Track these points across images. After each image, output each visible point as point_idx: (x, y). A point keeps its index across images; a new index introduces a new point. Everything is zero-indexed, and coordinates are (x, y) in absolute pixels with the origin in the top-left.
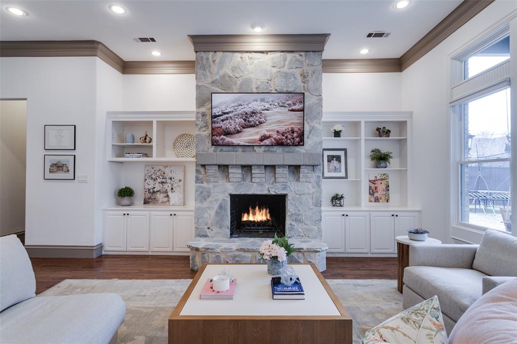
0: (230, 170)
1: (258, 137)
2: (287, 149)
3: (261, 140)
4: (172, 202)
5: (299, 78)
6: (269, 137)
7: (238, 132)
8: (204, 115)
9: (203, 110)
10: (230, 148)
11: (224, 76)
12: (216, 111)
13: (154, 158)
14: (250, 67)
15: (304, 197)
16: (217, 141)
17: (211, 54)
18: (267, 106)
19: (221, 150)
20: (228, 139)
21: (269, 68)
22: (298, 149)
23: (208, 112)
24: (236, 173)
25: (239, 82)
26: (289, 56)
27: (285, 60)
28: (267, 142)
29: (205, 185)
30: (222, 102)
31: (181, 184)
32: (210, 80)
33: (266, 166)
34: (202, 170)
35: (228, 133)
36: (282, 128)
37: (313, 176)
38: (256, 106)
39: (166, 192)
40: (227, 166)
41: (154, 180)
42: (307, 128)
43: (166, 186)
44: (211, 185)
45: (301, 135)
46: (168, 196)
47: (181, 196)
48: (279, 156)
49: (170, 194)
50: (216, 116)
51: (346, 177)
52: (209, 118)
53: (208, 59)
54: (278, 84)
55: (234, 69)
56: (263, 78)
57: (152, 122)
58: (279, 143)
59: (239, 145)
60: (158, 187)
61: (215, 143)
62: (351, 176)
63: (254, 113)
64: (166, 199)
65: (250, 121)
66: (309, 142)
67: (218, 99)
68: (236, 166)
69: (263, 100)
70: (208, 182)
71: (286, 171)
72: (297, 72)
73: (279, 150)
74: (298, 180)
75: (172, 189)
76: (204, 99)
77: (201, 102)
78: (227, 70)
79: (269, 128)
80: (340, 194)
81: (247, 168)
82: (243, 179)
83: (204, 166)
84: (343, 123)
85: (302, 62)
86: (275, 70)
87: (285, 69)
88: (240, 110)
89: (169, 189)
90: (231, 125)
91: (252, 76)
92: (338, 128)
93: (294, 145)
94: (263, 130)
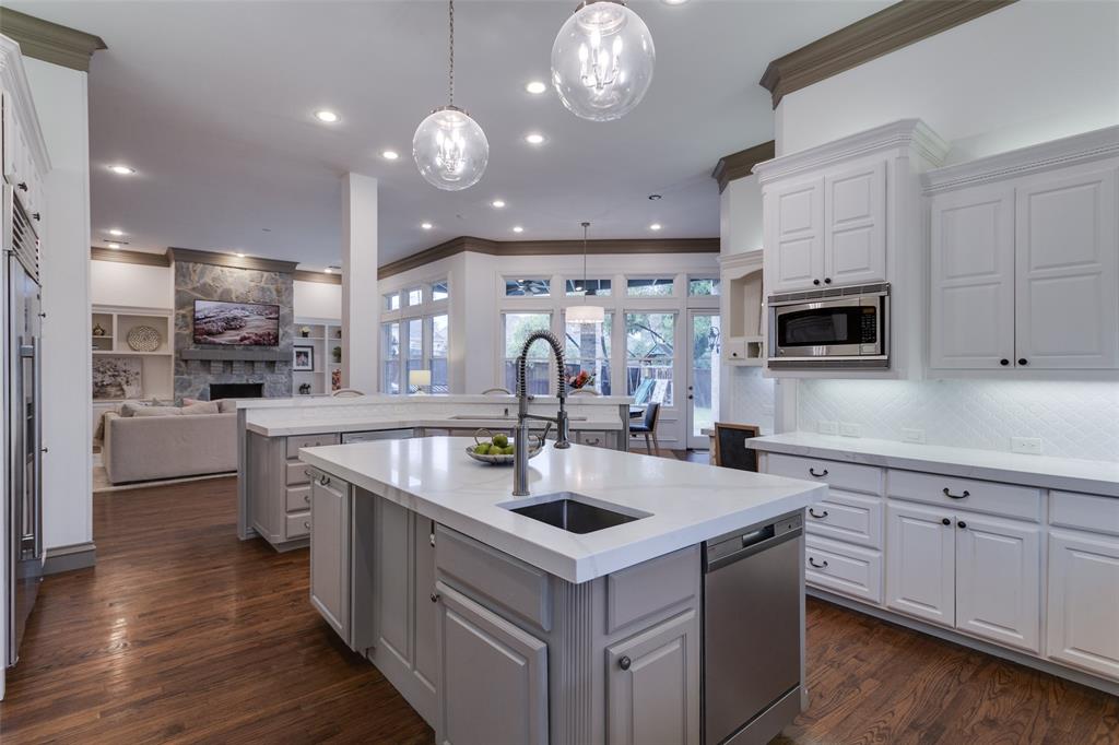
0: (212, 364)
1: (238, 338)
2: (263, 348)
3: (242, 340)
4: (128, 395)
5: (275, 293)
6: (249, 338)
7: (220, 333)
8: (184, 316)
9: (182, 312)
10: (211, 346)
11: (205, 284)
12: (198, 315)
13: (115, 351)
14: (230, 280)
15: (279, 386)
16: (200, 340)
17: (191, 265)
18: (247, 313)
19: (202, 348)
20: (210, 339)
21: (247, 281)
22: (274, 348)
23: (189, 315)
24: (217, 367)
25: (219, 291)
26: (266, 274)
27: (262, 276)
28: (247, 342)
29: (185, 376)
30: (204, 307)
31: (139, 377)
32: (190, 287)
33: (246, 361)
34: (183, 364)
35: (210, 333)
36: (260, 332)
37: (286, 370)
38: (238, 313)
39: (120, 385)
40: (210, 361)
41: (103, 373)
42: (281, 332)
43: (119, 379)
44: (192, 377)
45: (276, 338)
46: (122, 390)
47: (140, 389)
48: (257, 354)
49: (125, 387)
50: (198, 319)
51: (313, 370)
52: (189, 320)
53: (188, 268)
54: (255, 295)
55: (214, 279)
56: (242, 290)
57: (111, 316)
58: (257, 343)
59: (220, 344)
60: (107, 380)
61: (197, 342)
62: (317, 370)
63: (235, 319)
64: (119, 393)
65: (231, 324)
66: (282, 343)
67: (200, 305)
68: (217, 361)
69: (243, 309)
70: (189, 374)
71: (263, 365)
72: (272, 287)
73: (257, 348)
74: (273, 372)
75: (127, 382)
76: (183, 301)
77: (180, 304)
78: (208, 279)
79: (249, 331)
80: (307, 383)
81: (229, 363)
82: (224, 372)
83: (186, 361)
84: (310, 326)
85: (276, 280)
86: (253, 284)
87: (262, 284)
88: (222, 316)
89: (123, 382)
90: (214, 327)
91: (232, 287)
92: (306, 330)
93: (270, 345)
94: (244, 333)
